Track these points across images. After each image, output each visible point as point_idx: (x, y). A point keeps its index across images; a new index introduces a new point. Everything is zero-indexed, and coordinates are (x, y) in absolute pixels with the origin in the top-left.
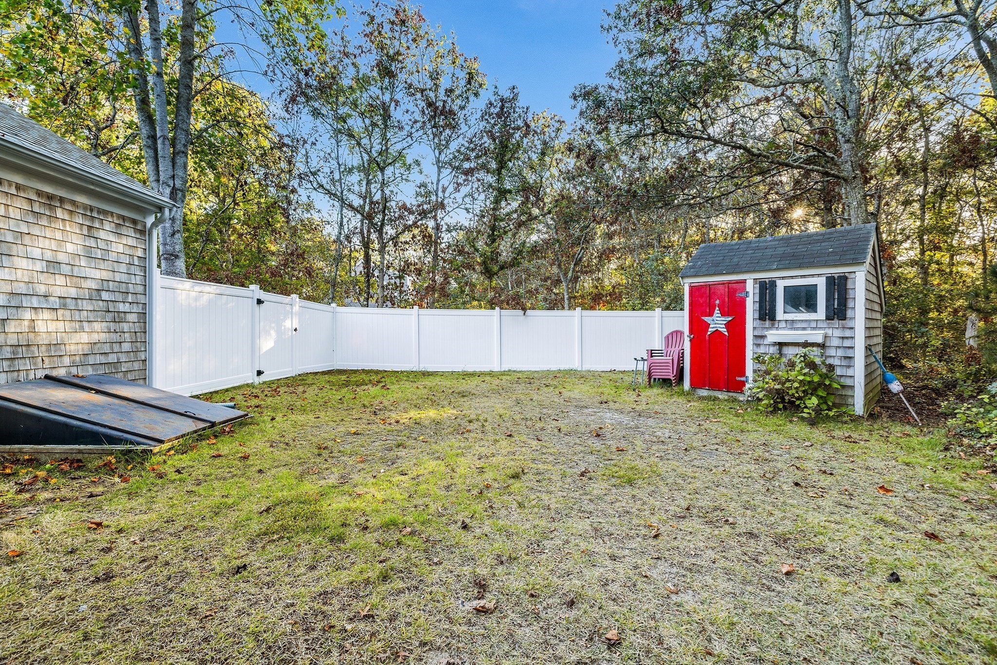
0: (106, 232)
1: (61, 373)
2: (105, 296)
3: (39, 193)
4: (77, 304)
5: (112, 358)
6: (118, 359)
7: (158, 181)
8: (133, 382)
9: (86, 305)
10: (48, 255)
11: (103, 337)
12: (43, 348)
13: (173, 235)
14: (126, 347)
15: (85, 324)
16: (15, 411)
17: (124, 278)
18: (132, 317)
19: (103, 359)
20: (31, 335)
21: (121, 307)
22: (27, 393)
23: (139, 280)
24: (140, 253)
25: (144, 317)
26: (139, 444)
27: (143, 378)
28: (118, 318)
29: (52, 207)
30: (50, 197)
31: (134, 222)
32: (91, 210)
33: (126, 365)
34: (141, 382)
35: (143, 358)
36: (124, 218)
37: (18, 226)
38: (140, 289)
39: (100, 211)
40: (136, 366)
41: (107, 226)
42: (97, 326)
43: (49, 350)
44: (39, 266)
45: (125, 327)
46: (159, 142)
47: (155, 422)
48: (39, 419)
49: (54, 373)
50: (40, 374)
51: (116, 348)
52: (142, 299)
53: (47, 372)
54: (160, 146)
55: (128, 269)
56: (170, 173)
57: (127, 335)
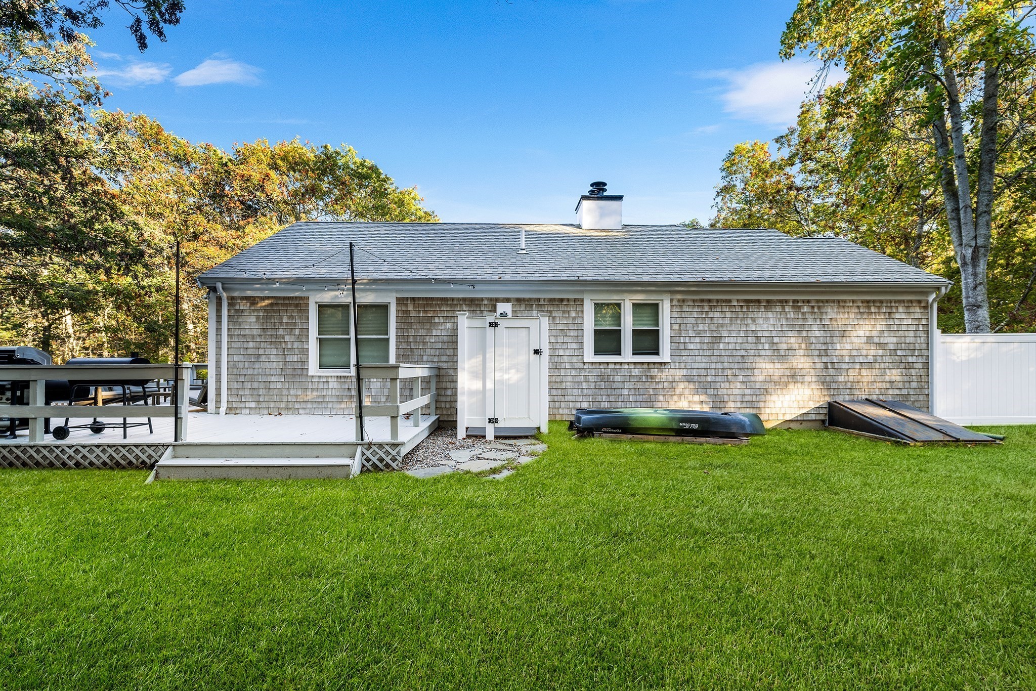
0: (900, 313)
1: (874, 398)
2: (899, 353)
3: (863, 302)
4: (882, 359)
5: (905, 392)
6: (908, 392)
7: (961, 245)
8: (919, 409)
9: (887, 359)
10: (868, 334)
11: (898, 378)
12: (865, 384)
13: (975, 288)
14: (914, 385)
15: (887, 371)
16: (850, 413)
17: (912, 340)
18: (920, 366)
19: (898, 392)
20: (859, 377)
21: (910, 359)
22: (856, 406)
23: (922, 340)
24: (924, 322)
25: (927, 365)
26: (903, 439)
27: (927, 407)
28: (909, 366)
29: (869, 307)
30: (868, 302)
31: (919, 302)
32: (891, 302)
33: (914, 397)
34: (925, 409)
35: (927, 393)
36: (911, 301)
37: (853, 321)
38: (924, 346)
39: (896, 302)
40: (921, 398)
41: (901, 309)
42: (894, 372)
43: (868, 385)
44: (864, 340)
45: (913, 372)
46: (961, 212)
47: (917, 431)
48: (860, 419)
49: (870, 398)
50: (864, 397)
51: (907, 385)
52: (925, 353)
53: (867, 397)
54: (962, 216)
55: (915, 334)
56: (973, 234)
57: (914, 377)
